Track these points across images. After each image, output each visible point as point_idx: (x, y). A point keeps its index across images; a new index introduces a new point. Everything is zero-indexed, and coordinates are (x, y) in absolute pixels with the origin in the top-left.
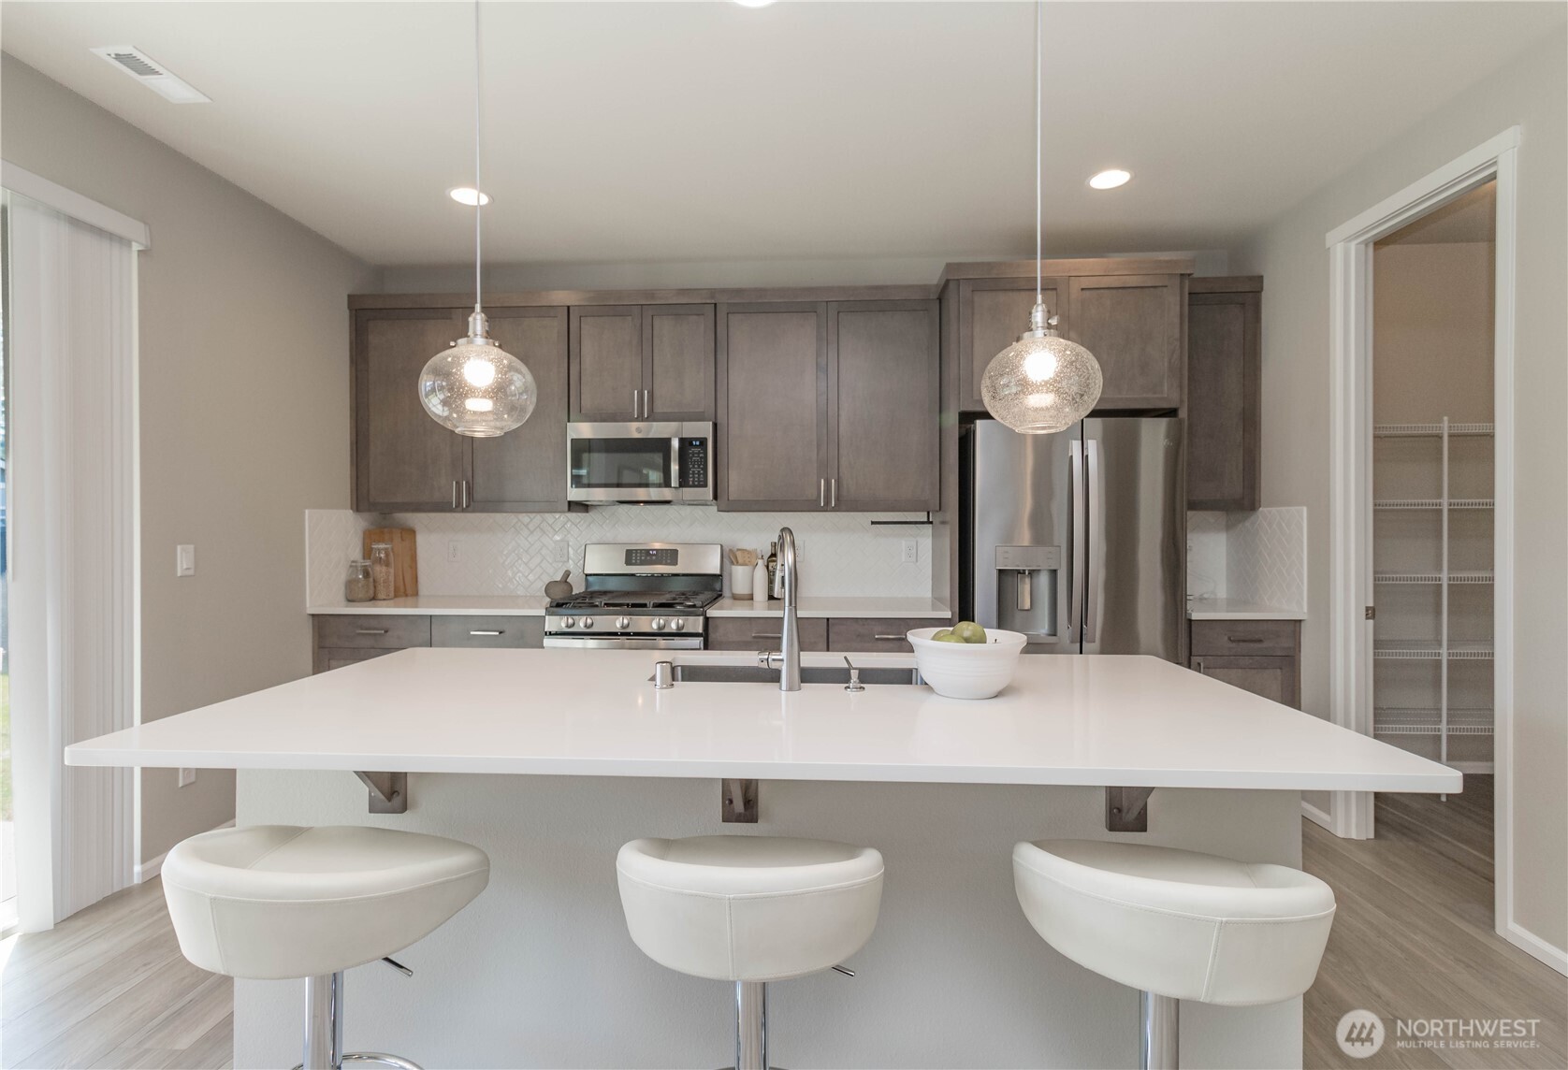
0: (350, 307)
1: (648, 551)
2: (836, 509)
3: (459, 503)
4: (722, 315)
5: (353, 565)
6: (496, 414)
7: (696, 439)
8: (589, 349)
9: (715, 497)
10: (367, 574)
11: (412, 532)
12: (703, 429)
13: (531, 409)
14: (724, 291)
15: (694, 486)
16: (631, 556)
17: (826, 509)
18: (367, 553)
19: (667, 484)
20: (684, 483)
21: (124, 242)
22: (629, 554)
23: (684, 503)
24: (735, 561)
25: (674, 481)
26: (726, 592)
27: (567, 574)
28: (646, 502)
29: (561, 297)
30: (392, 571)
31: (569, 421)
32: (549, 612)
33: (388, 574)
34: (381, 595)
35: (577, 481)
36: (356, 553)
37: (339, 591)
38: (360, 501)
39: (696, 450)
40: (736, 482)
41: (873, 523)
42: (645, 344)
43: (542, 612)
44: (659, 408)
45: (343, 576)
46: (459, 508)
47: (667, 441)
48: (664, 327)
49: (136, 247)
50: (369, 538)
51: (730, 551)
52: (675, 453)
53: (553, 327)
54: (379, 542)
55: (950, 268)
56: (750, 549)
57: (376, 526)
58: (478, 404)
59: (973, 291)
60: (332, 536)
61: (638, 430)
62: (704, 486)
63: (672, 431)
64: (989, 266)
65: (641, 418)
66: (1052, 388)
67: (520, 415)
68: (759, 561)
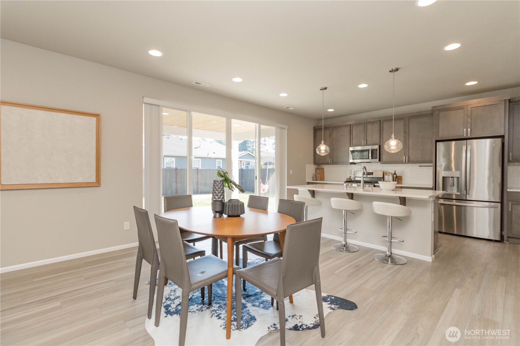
0: (313, 129)
3: (330, 163)
4: (382, 122)
5: (313, 174)
6: (325, 153)
7: (375, 149)
8: (354, 132)
9: (380, 160)
10: (316, 176)
11: (323, 169)
12: (376, 147)
14: (382, 117)
15: (374, 159)
17: (405, 163)
18: (316, 172)
19: (368, 158)
20: (372, 158)
21: (285, 128)
23: (372, 162)
24: (386, 174)
25: (370, 158)
27: (350, 177)
28: (366, 162)
29: (348, 123)
30: (320, 175)
31: (350, 147)
33: (319, 176)
34: (318, 180)
36: (314, 172)
37: (311, 179)
38: (315, 163)
39: (375, 151)
40: (384, 158)
41: (419, 166)
42: (365, 130)
43: (343, 183)
44: (368, 143)
45: (312, 176)
46: (330, 164)
47: (369, 150)
48: (369, 127)
49: (287, 129)
50: (316, 169)
51: (386, 173)
52: (370, 152)
53: (348, 129)
54: (318, 170)
55: (433, 107)
56: (390, 172)
57: (317, 167)
58: (323, 152)
59: (439, 112)
60: (310, 169)
61: (364, 148)
62: (377, 158)
63: (369, 147)
64: (444, 105)
65: (364, 145)
66: (395, 146)
67: (328, 152)
68: (391, 175)
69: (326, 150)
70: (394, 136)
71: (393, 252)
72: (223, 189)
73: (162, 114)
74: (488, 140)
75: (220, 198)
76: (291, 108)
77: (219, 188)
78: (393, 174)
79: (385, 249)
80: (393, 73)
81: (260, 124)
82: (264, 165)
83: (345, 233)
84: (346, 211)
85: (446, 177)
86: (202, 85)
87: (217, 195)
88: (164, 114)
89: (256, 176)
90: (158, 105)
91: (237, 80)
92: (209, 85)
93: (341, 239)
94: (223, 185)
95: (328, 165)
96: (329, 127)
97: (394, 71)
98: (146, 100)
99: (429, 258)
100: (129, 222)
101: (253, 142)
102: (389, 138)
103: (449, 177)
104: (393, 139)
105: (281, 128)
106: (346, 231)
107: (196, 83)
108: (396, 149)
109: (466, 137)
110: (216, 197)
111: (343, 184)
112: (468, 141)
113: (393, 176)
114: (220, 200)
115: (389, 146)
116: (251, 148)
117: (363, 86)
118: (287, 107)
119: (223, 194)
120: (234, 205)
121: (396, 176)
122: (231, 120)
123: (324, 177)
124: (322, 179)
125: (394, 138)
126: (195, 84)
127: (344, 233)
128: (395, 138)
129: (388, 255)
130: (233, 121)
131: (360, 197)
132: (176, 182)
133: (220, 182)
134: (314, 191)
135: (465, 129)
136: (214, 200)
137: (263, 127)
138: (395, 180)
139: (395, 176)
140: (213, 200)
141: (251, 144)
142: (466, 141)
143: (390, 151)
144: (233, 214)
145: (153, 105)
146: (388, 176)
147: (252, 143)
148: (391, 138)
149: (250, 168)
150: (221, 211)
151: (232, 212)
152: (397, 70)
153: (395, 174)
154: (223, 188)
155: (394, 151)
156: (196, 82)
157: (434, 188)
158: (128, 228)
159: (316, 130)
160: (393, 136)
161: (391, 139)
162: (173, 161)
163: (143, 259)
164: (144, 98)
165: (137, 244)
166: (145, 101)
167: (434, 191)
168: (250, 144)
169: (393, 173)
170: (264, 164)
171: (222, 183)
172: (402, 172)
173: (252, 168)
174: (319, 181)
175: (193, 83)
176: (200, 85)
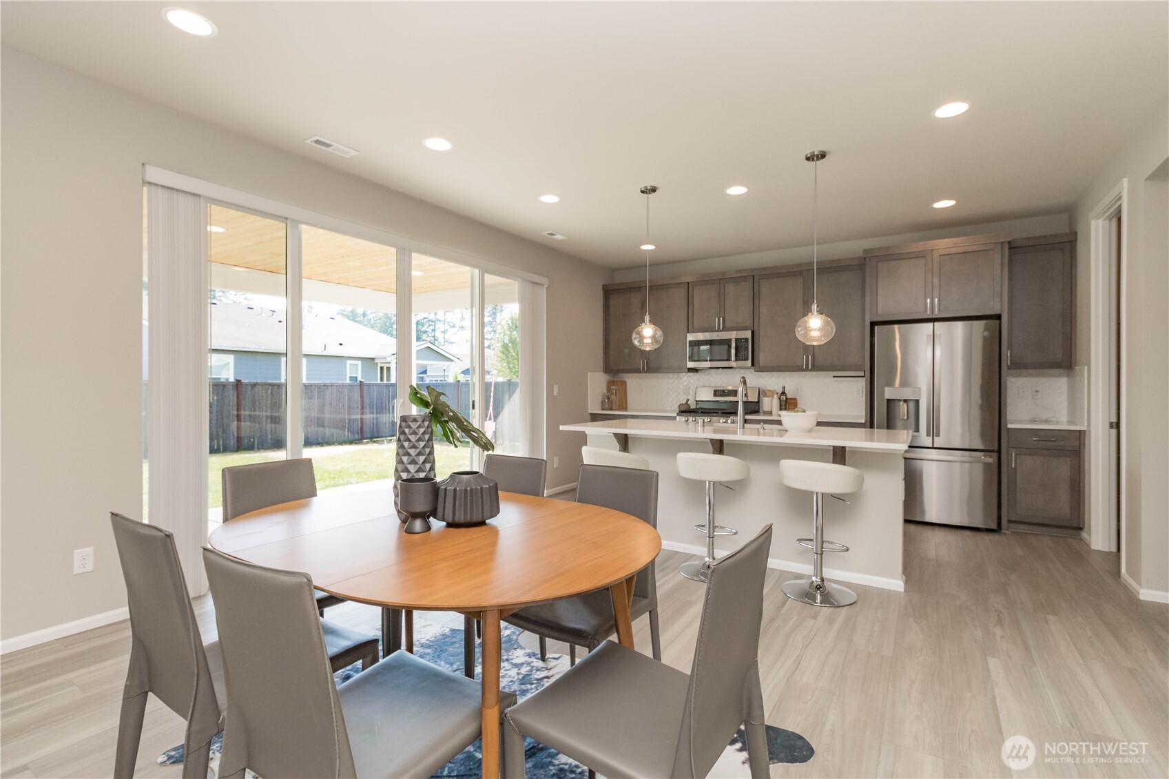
0: (603, 288)
1: (724, 391)
2: (812, 370)
3: (644, 369)
4: (756, 279)
5: (604, 395)
6: (652, 343)
7: (743, 339)
8: (696, 299)
9: (753, 364)
10: (608, 399)
11: (624, 383)
12: (746, 334)
13: (662, 341)
14: (756, 269)
15: (742, 360)
16: (716, 393)
17: (807, 370)
18: (609, 390)
19: (729, 359)
20: (738, 357)
21: (542, 285)
22: (715, 391)
23: (739, 368)
24: (765, 395)
25: (733, 358)
26: (761, 411)
27: (688, 400)
28: (723, 368)
29: (684, 279)
31: (688, 332)
32: (678, 415)
33: (616, 398)
34: (614, 408)
35: (691, 359)
36: (605, 391)
37: (599, 406)
38: (607, 369)
39: (743, 344)
40: (762, 358)
41: (834, 377)
42: (721, 297)
43: (675, 415)
44: (727, 325)
45: (600, 399)
46: (644, 372)
47: (730, 340)
48: (730, 289)
49: (546, 286)
50: (610, 384)
51: (763, 391)
52: (733, 345)
53: (682, 292)
54: (613, 385)
55: (865, 251)
56: (773, 390)
57: (611, 379)
58: (647, 341)
59: (878, 262)
60: (597, 383)
61: (718, 335)
62: (747, 360)
63: (733, 335)
64: (887, 248)
65: (719, 330)
66: (819, 330)
67: (659, 343)
68: (776, 396)
69: (653, 337)
70: (818, 306)
71: (825, 576)
72: (431, 445)
73: (209, 229)
74: (960, 324)
75: (423, 471)
76: (559, 237)
77: (419, 440)
78: (779, 394)
79: (807, 569)
80: (814, 163)
81: (484, 271)
82: (462, 375)
83: (711, 537)
84: (712, 483)
85: (894, 400)
86: (334, 152)
87: (413, 462)
88: (214, 229)
89: (473, 402)
90: (194, 195)
91: (438, 144)
92: (357, 153)
93: (701, 550)
94: (430, 430)
95: (639, 374)
96: (641, 287)
97: (815, 159)
98: (154, 174)
99: (896, 584)
100: (91, 549)
101: (435, 322)
102: (807, 311)
103: (899, 400)
104: (816, 313)
105: (533, 283)
106: (714, 532)
107: (317, 142)
108: (824, 336)
109: (930, 317)
110: (412, 468)
111: (674, 418)
112: (936, 324)
113: (780, 399)
114: (422, 475)
115: (807, 330)
116: (430, 335)
117: (737, 190)
118: (551, 232)
119: (430, 459)
120: (471, 489)
121: (786, 399)
122: (411, 256)
123: (626, 403)
124: (623, 406)
125: (817, 311)
126: (313, 144)
127: (709, 537)
128: (820, 312)
129: (815, 584)
130: (417, 259)
131: (739, 450)
132: (239, 418)
133: (423, 421)
134: (626, 435)
135: (928, 300)
136: (404, 476)
137: (490, 279)
138: (783, 407)
139: (784, 398)
140: (398, 478)
141: (430, 325)
142: (932, 324)
143: (809, 341)
144: (468, 519)
145: (177, 190)
146: (769, 399)
147: (433, 324)
148: (811, 312)
149: (427, 382)
150: (427, 512)
151: (465, 512)
152: (823, 155)
153: (783, 393)
154: (430, 439)
155: (818, 341)
156: (315, 138)
157: (868, 424)
158: (90, 568)
159: (609, 292)
160: (815, 307)
161: (810, 314)
162: (228, 363)
163: (150, 693)
164: (148, 167)
165: (123, 613)
166: (149, 178)
167: (869, 430)
168: (426, 326)
169: (780, 391)
170: (462, 373)
171: (426, 423)
172: (798, 390)
173: (434, 382)
174: (615, 410)
175: (308, 141)
176: (329, 149)
